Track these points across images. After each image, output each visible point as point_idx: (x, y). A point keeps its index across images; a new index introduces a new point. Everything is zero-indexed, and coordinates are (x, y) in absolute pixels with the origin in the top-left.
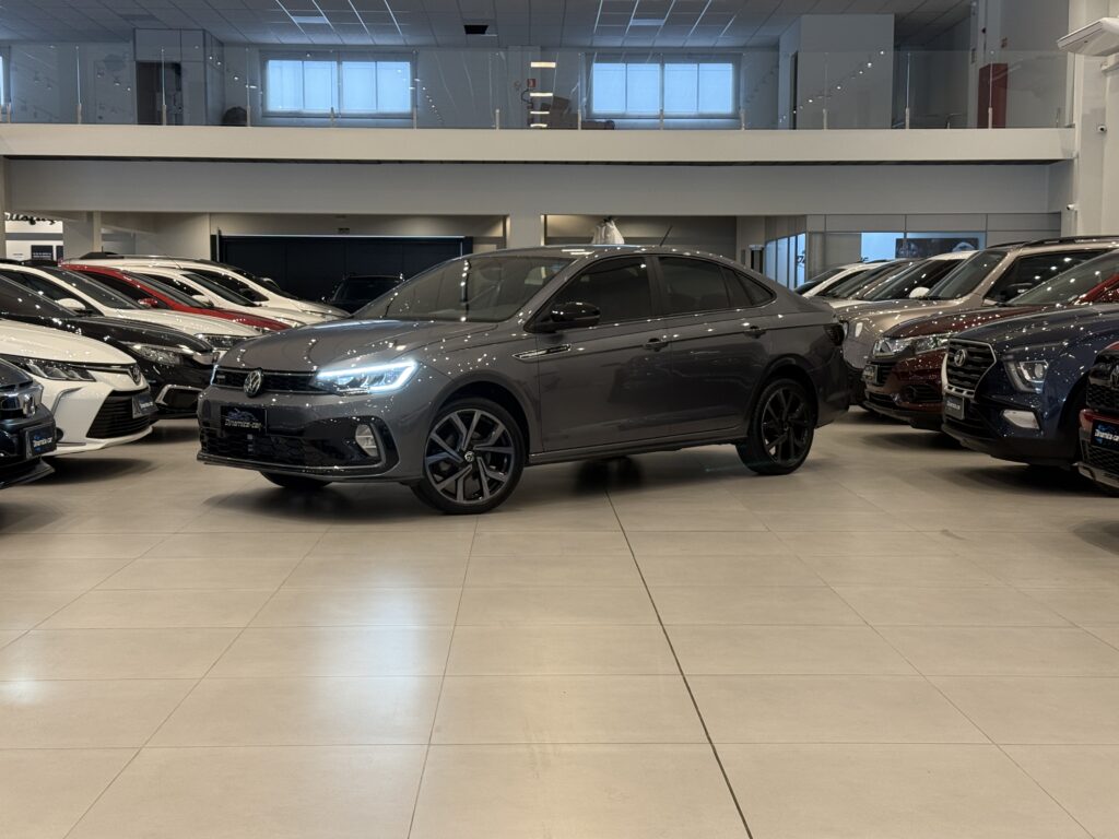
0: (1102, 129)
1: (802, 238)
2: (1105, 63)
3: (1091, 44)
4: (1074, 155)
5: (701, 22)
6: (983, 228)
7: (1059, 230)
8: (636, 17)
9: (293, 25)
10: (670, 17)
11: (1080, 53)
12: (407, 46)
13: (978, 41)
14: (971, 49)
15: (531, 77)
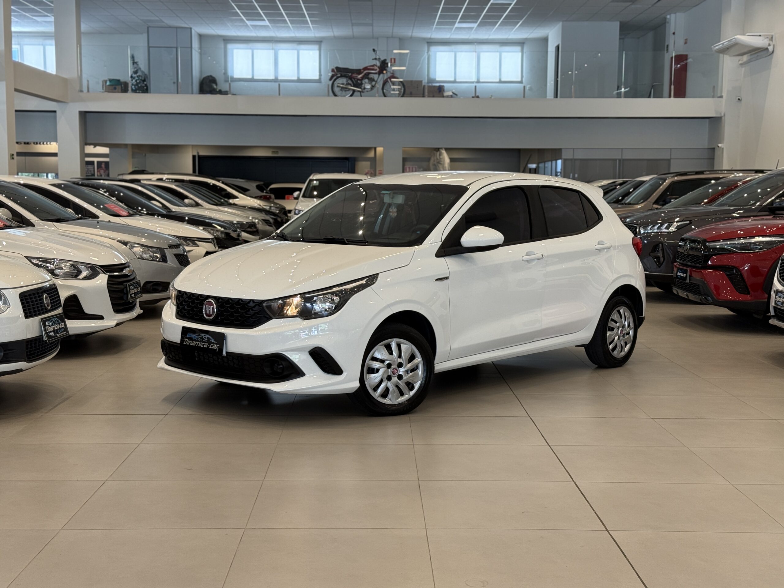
0: (739, 99)
1: (559, 162)
2: (741, 60)
3: (732, 50)
4: (723, 115)
5: (499, 26)
6: (669, 158)
7: (714, 159)
8: (459, 22)
9: (247, 25)
10: (481, 22)
11: (726, 54)
12: (315, 37)
13: (670, 41)
14: (666, 44)
15: (393, 57)
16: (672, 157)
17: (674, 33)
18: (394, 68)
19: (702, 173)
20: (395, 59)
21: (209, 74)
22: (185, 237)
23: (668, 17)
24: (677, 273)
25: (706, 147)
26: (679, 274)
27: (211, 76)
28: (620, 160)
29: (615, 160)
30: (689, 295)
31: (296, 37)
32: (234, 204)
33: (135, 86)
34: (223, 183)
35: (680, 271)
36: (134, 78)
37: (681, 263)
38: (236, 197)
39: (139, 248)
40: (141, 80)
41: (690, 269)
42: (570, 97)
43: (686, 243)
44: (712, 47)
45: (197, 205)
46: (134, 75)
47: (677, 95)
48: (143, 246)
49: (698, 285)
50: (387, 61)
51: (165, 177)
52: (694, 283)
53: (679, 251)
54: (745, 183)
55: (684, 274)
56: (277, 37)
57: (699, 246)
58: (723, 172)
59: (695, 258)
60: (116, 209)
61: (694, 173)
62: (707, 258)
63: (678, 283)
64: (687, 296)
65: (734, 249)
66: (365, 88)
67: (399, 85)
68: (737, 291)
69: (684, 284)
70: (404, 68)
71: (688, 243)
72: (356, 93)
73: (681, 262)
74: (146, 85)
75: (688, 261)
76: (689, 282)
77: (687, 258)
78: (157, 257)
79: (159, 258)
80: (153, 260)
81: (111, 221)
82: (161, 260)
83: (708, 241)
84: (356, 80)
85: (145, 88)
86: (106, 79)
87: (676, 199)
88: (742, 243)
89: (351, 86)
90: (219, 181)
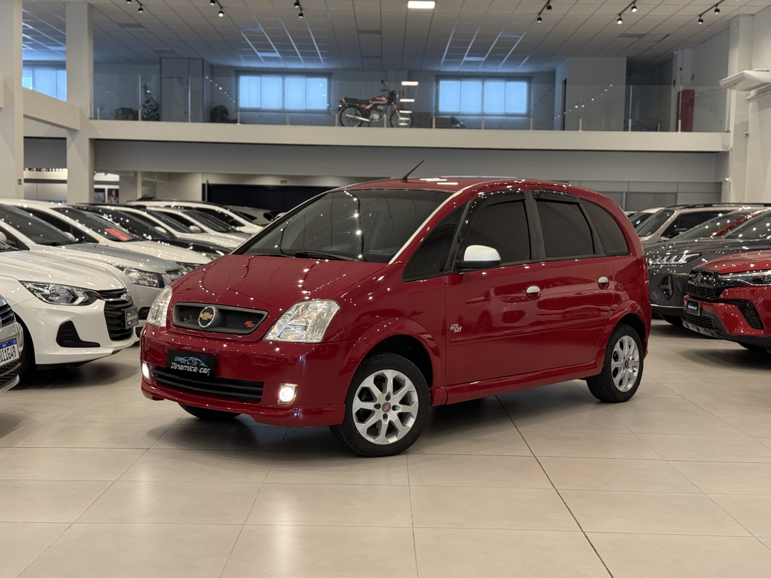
0: (746, 134)
2: (749, 95)
3: (740, 85)
4: (730, 148)
5: (507, 59)
6: (675, 191)
7: (720, 193)
8: (468, 56)
9: (258, 57)
10: (489, 56)
11: (734, 89)
12: (325, 69)
13: (677, 75)
14: (673, 79)
15: (401, 89)
16: (679, 191)
17: (681, 69)
18: (402, 100)
19: (710, 205)
20: (403, 92)
21: (219, 104)
22: (186, 263)
23: (675, 53)
24: (687, 306)
25: (713, 181)
26: (690, 307)
27: (222, 106)
28: (626, 193)
29: (622, 193)
30: (700, 328)
31: (306, 69)
32: (240, 232)
33: (147, 115)
34: (231, 211)
35: (691, 304)
36: (146, 107)
37: (692, 296)
38: (242, 225)
39: (136, 273)
40: (153, 109)
41: (701, 302)
42: (578, 130)
43: (697, 276)
44: (720, 82)
45: (203, 231)
46: (146, 105)
47: (684, 129)
48: (140, 271)
49: (710, 319)
50: (395, 93)
51: (173, 204)
52: (706, 317)
53: (690, 284)
54: (753, 216)
55: (695, 306)
56: (287, 69)
57: (710, 279)
58: (731, 205)
59: (706, 291)
60: (117, 233)
61: (703, 206)
62: (719, 291)
63: (689, 317)
64: (698, 329)
65: (747, 282)
66: (373, 119)
67: (407, 117)
68: (750, 326)
69: (695, 318)
70: (412, 100)
71: (699, 275)
72: (364, 124)
73: (692, 294)
74: (158, 114)
75: (699, 294)
76: (701, 316)
77: (698, 291)
78: (155, 283)
79: (156, 284)
80: (150, 286)
81: (109, 246)
82: (158, 286)
83: (720, 273)
84: (364, 110)
85: (157, 117)
86: (118, 107)
87: (684, 231)
88: (755, 276)
89: (359, 116)
90: (226, 209)
